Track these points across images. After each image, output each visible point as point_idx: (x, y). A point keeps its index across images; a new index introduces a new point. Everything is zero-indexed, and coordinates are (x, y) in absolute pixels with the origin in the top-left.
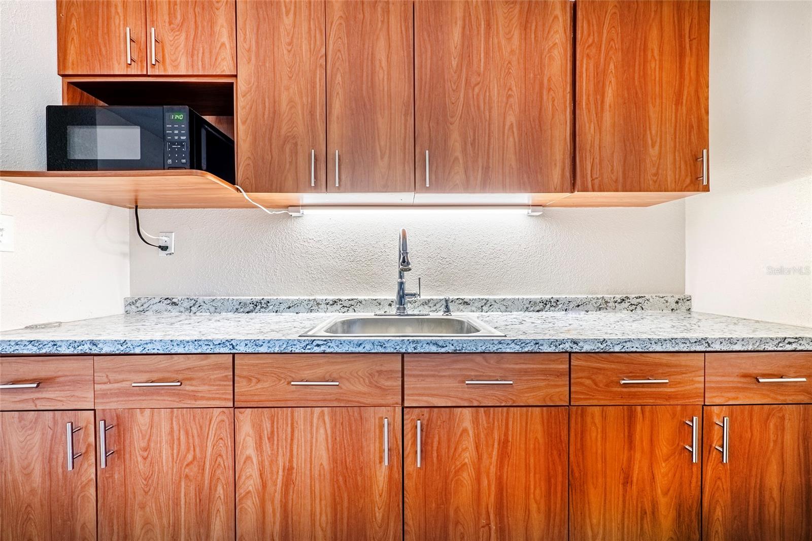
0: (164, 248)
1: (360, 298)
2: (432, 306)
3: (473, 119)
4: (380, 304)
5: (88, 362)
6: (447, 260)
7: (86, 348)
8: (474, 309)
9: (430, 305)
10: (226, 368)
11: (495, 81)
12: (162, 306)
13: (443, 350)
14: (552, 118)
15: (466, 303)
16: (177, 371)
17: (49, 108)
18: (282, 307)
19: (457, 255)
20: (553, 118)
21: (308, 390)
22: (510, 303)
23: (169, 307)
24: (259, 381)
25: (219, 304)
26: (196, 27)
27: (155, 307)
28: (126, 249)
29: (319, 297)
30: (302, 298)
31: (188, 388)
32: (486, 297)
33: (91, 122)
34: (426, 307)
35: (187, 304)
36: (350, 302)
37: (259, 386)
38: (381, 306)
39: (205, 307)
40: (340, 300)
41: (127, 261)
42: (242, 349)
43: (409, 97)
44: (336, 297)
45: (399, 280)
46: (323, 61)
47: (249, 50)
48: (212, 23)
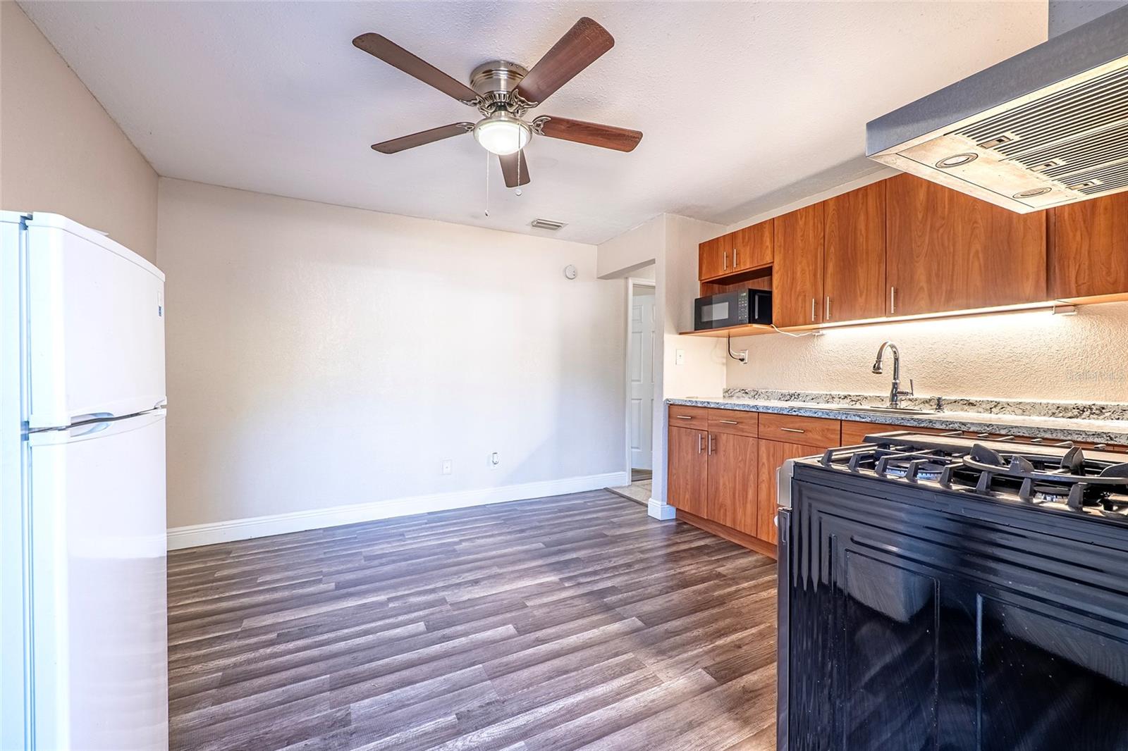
0: (742, 360)
1: (866, 394)
2: (933, 404)
3: (937, 254)
4: (883, 400)
5: (706, 411)
6: (955, 364)
7: (705, 405)
8: (980, 410)
9: (931, 403)
10: (755, 419)
11: (960, 220)
12: (740, 394)
13: (863, 420)
14: (1023, 239)
15: (971, 404)
16: (737, 418)
17: (696, 300)
18: (808, 398)
19: (965, 359)
20: (1024, 236)
21: (791, 434)
22: (1029, 407)
23: (744, 395)
24: (769, 427)
25: (770, 394)
26: (755, 242)
27: (737, 395)
28: (724, 361)
29: (833, 393)
30: (821, 392)
31: (741, 426)
32: (997, 400)
33: (710, 303)
34: (927, 405)
35: (752, 394)
36: (857, 398)
37: (769, 429)
38: (883, 402)
39: (762, 396)
40: (850, 396)
41: (724, 368)
42: (761, 410)
43: (882, 250)
44: (846, 393)
45: (894, 381)
46: (822, 241)
47: (780, 246)
48: (762, 236)
